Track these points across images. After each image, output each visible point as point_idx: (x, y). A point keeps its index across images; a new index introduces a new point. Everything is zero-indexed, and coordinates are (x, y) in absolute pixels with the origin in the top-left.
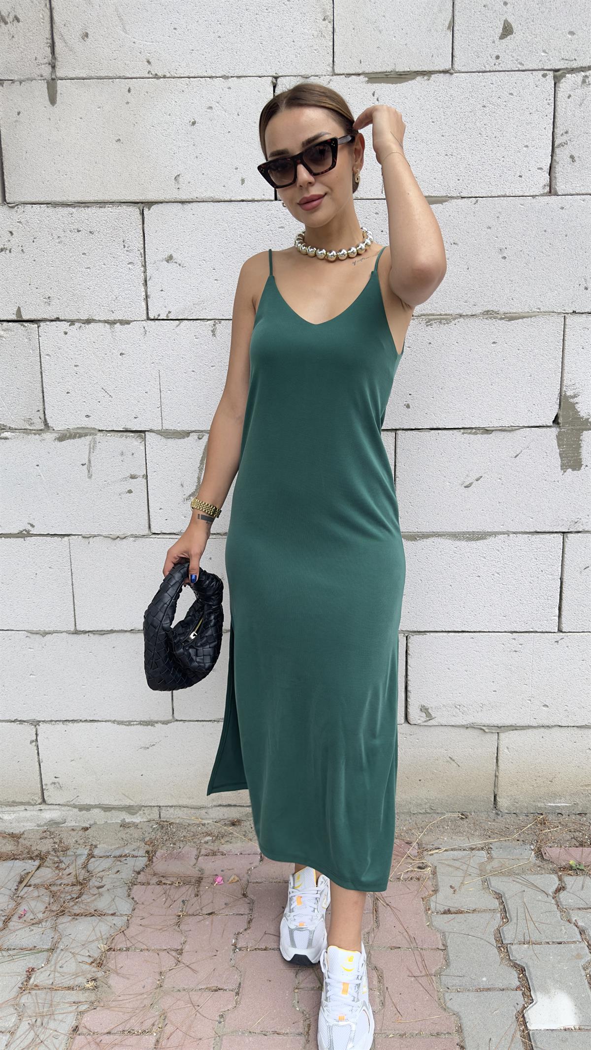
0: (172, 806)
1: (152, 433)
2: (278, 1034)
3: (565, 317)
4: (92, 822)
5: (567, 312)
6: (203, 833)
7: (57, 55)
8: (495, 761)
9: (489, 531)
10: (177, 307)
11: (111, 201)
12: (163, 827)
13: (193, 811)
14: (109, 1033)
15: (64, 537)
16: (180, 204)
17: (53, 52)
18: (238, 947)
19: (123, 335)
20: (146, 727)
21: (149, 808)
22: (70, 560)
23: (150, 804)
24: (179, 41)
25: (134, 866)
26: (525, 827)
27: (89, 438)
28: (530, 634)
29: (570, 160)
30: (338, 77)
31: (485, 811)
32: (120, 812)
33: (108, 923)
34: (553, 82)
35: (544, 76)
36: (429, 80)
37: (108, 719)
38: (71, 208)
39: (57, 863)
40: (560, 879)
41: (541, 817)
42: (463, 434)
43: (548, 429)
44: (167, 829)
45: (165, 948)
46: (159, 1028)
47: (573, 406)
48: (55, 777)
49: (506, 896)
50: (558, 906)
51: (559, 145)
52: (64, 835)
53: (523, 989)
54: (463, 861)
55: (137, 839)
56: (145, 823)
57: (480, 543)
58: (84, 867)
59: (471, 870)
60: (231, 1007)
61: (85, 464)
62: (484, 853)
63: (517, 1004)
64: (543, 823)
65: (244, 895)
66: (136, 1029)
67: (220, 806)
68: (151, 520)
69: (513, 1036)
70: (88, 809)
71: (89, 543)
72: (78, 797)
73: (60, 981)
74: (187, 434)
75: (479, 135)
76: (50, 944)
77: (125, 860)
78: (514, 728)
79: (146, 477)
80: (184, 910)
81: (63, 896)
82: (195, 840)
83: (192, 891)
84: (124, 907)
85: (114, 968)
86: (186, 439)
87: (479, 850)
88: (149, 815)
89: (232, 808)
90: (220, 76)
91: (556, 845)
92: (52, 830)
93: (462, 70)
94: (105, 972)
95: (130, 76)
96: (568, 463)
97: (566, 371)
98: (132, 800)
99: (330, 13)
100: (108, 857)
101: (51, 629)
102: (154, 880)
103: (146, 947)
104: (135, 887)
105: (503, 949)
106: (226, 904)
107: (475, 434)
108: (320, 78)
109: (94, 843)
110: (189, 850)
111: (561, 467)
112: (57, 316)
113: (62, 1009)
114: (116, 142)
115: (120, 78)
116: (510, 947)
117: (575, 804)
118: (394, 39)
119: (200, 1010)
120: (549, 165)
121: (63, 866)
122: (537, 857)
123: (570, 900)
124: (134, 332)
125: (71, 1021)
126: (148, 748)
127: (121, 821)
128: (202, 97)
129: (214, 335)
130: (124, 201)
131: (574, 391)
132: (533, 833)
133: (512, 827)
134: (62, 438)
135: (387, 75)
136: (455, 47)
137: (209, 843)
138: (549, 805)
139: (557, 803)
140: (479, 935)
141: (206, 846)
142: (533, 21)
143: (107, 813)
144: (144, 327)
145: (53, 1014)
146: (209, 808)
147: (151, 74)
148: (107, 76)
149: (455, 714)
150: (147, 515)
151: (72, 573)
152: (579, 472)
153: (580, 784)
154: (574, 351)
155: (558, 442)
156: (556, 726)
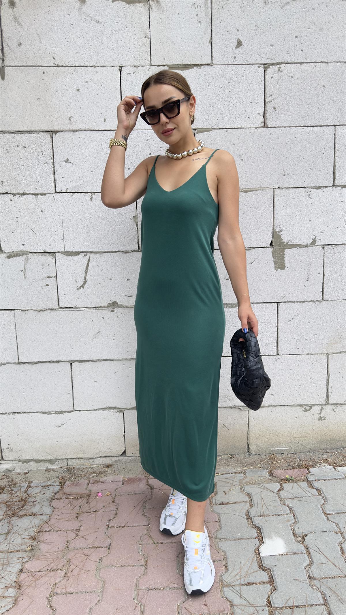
0: (74, 459)
1: (59, 253)
2: (130, 566)
3: (274, 190)
4: (30, 469)
5: (275, 188)
6: (91, 472)
7: (5, 54)
8: (247, 425)
10: (71, 186)
11: (35, 130)
12: (69, 470)
13: (86, 461)
14: (40, 571)
15: (11, 311)
16: (72, 132)
17: (3, 53)
18: (110, 526)
19: (42, 201)
20: (58, 415)
21: (61, 460)
22: (15, 324)
23: (62, 458)
24: (70, 48)
25: (53, 490)
26: (263, 461)
27: (24, 256)
29: (274, 110)
30: (153, 67)
31: (243, 454)
32: (45, 463)
33: (39, 519)
34: (263, 70)
35: (259, 67)
36: (200, 68)
37: (37, 411)
38: (13, 134)
39: (10, 491)
40: (281, 485)
41: (273, 455)
43: (267, 248)
44: (72, 471)
45: (70, 529)
46: (67, 567)
47: (280, 236)
48: (9, 445)
49: (253, 494)
50: (279, 498)
51: (268, 102)
52: (14, 477)
53: (259, 538)
54: (231, 479)
55: (55, 477)
56: (59, 469)
58: (25, 492)
59: (234, 483)
60: (105, 555)
61: (23, 271)
62: (242, 475)
63: (256, 545)
64: (273, 458)
65: (113, 501)
66: (54, 568)
67: (101, 457)
68: (60, 300)
69: (253, 560)
70: (27, 462)
71: (25, 314)
72: (22, 455)
73: (12, 548)
74: (78, 253)
75: (227, 97)
76: (7, 531)
77: (48, 487)
79: (56, 277)
80: (81, 510)
81: (14, 507)
82: (87, 476)
83: (85, 501)
84: (48, 510)
85: (42, 540)
86: (78, 256)
87: (239, 473)
88: (61, 464)
89: (107, 458)
90: (92, 65)
91: (280, 469)
92: (7, 474)
93: (217, 64)
94: (37, 542)
95: (44, 65)
96: (278, 266)
97: (275, 218)
98: (52, 456)
99: (148, 34)
100: (39, 487)
101: (5, 362)
102: (65, 496)
103: (60, 529)
104: (54, 500)
105: (249, 520)
106: (103, 506)
108: (144, 67)
109: (31, 480)
110: (84, 481)
111: (275, 268)
112: (7, 191)
113: (14, 561)
114: (37, 99)
115: (38, 66)
116: (253, 518)
117: (290, 448)
118: (182, 48)
119: (89, 558)
120: (263, 112)
121: (13, 492)
122: (270, 475)
123: (285, 495)
124: (48, 199)
125: (18, 567)
126: (60, 426)
127: (46, 468)
128: (83, 76)
129: (91, 200)
130: (43, 130)
131: (280, 228)
132: (268, 464)
133: (257, 462)
134: (9, 257)
135: (178, 66)
136: (213, 52)
137: (95, 477)
138: (277, 449)
139: (281, 448)
140: (238, 514)
141: (93, 479)
142: (252, 39)
143: (38, 464)
144: (54, 197)
145: (9, 564)
146: (94, 459)
147: (55, 64)
148: (32, 65)
149: (225, 401)
150: (57, 298)
151: (16, 331)
152: (284, 271)
153: (293, 437)
154: (279, 208)
155: (273, 256)
156: (278, 405)
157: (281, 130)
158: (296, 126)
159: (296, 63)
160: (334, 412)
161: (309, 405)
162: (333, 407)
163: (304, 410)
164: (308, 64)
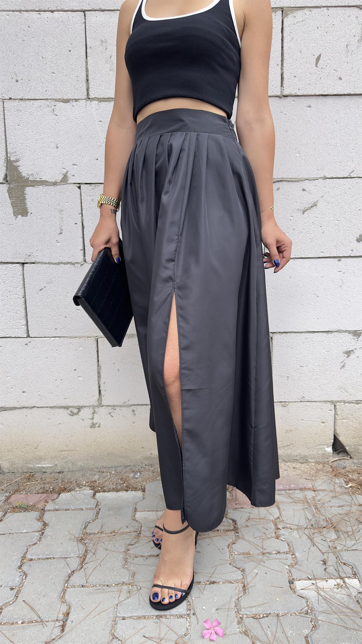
3: (3, 101)
5: (5, 98)
40: (5, 514)
47: (16, 167)
78: (5, 409)
96: (18, 211)
97: (9, 142)
111: (13, 213)
131: (16, 157)
138: (38, 466)
139: (42, 464)
152: (27, 218)
153: (58, 450)
154: (13, 128)
155: (9, 195)
156: (34, 407)
157: (8, 16)
158: (28, 9)
160: (110, 417)
161: (77, 406)
162: (110, 409)
163: (70, 413)
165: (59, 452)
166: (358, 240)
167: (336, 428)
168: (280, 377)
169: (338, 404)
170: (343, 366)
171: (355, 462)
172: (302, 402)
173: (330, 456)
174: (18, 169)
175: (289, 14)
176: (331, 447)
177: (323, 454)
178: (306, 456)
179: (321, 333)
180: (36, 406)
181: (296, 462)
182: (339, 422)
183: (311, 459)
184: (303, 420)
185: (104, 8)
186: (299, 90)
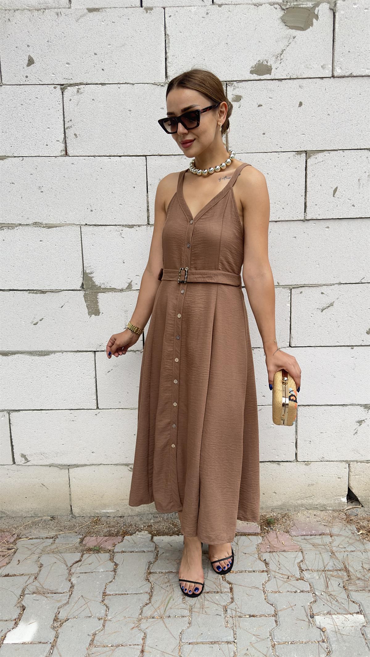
3: (81, 227)
5: (82, 224)
8: (69, 485)
9: (51, 350)
28: (81, 410)
29: (74, 136)
31: (66, 515)
34: (60, 92)
35: (55, 88)
40: (82, 556)
41: (98, 518)
42: (29, 293)
43: (79, 291)
47: (91, 279)
49: (45, 565)
50: (70, 571)
51: (68, 128)
53: (17, 620)
54: (37, 545)
57: (46, 357)
59: (37, 551)
63: (8, 629)
75: (21, 121)
78: (77, 466)
87: (51, 538)
93: (7, 84)
96: (92, 311)
97: (85, 259)
105: (22, 597)
107: (36, 293)
111: (88, 313)
116: (26, 596)
117: (117, 511)
120: (63, 139)
122: (80, 542)
131: (91, 270)
136: (2, 71)
138: (103, 511)
139: (107, 510)
142: (45, 57)
149: (41, 458)
152: (99, 317)
154: (88, 247)
155: (85, 299)
156: (101, 464)
157: (85, 160)
158: (101, 155)
159: (97, 84)
164: (111, 85)
165: (120, 500)
166: (368, 333)
167: (350, 482)
168: (304, 441)
169: (351, 463)
170: (356, 433)
171: (366, 510)
172: (321, 461)
173: (345, 505)
174: (92, 279)
175: (311, 156)
176: (346, 497)
177: (339, 503)
178: (325, 505)
179: (338, 406)
180: (103, 463)
181: (317, 510)
182: (352, 478)
183: (329, 507)
184: (322, 476)
185: (161, 154)
186: (319, 215)
